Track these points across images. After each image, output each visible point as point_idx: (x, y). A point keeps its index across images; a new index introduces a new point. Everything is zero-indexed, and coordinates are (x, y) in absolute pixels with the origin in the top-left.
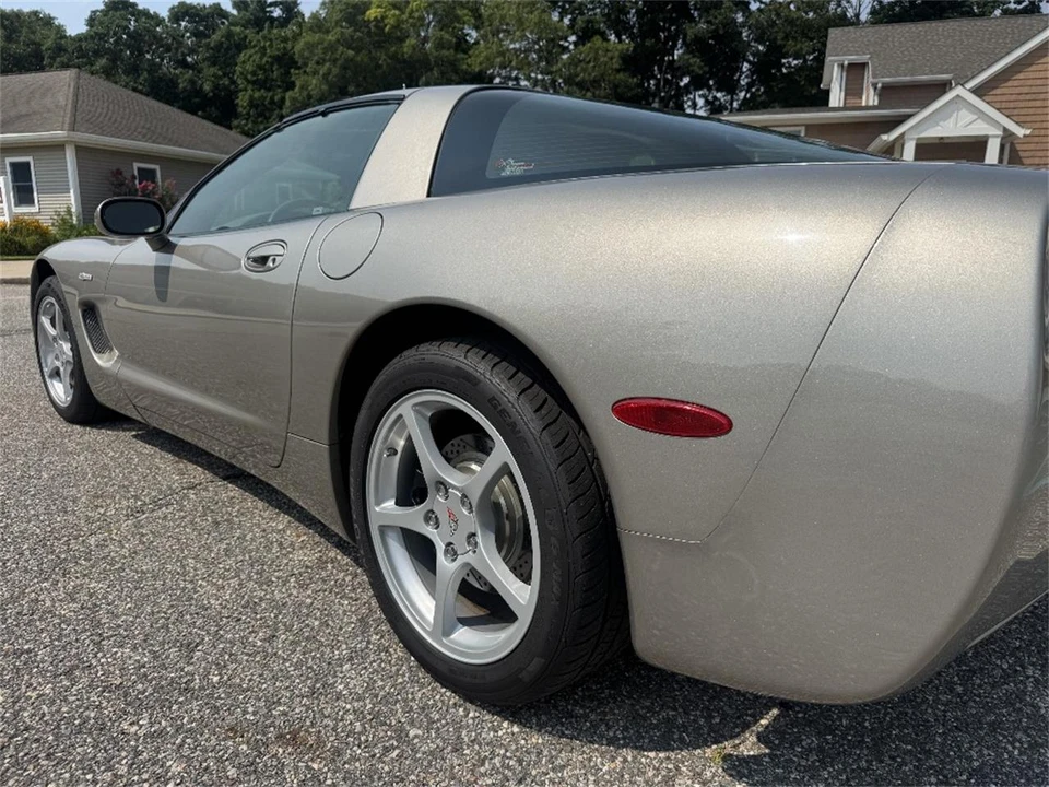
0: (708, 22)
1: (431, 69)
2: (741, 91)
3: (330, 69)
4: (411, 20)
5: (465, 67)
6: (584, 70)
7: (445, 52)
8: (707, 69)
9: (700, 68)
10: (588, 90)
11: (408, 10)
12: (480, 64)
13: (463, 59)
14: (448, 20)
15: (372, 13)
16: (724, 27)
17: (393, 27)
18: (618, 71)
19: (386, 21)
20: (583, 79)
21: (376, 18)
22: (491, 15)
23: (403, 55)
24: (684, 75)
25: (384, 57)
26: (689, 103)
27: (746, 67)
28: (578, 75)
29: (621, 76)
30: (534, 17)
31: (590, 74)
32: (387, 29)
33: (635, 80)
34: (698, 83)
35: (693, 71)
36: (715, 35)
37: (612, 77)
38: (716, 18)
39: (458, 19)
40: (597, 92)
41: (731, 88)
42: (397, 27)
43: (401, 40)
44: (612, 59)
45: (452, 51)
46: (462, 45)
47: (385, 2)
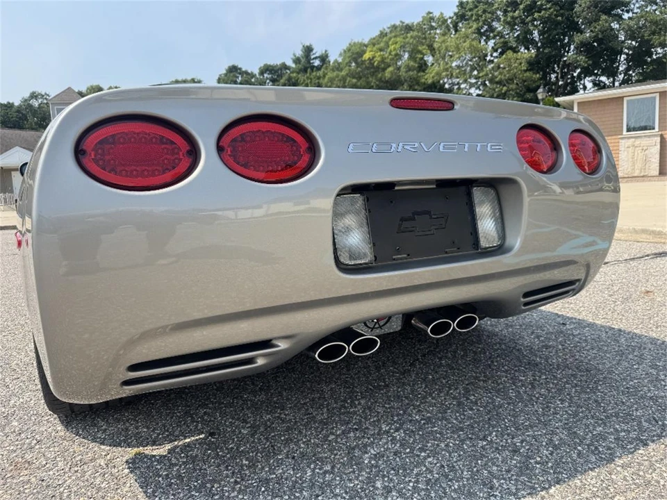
0: (591, 31)
1: (403, 84)
2: (620, 74)
4: (390, 57)
5: (423, 80)
6: (501, 73)
7: (411, 73)
8: (590, 62)
9: (586, 62)
10: (505, 85)
11: (389, 50)
12: (433, 77)
13: (423, 76)
14: (414, 53)
15: (367, 56)
16: (603, 33)
17: (379, 62)
18: (525, 71)
19: (375, 59)
20: (501, 79)
21: (369, 58)
22: (439, 47)
23: (385, 77)
24: (576, 68)
25: (374, 81)
26: (581, 86)
27: (623, 57)
28: (497, 77)
29: (528, 74)
30: (467, 44)
31: (505, 76)
32: (375, 64)
33: (538, 75)
34: (587, 72)
35: (580, 65)
36: (596, 39)
37: (521, 76)
38: (595, 28)
39: (420, 52)
40: (511, 86)
41: (612, 73)
42: (383, 61)
43: (384, 70)
44: (521, 64)
45: (415, 72)
46: (423, 67)
47: (375, 49)
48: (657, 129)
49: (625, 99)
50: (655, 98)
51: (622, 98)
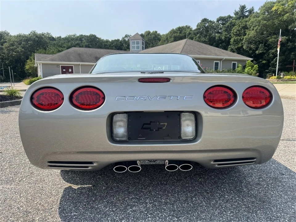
3: (257, 28)
4: (288, 8)
11: (288, 4)
15: (274, 9)
17: (281, 11)
19: (278, 10)
23: (284, 19)
42: (283, 10)
43: (283, 15)
47: (279, 4)
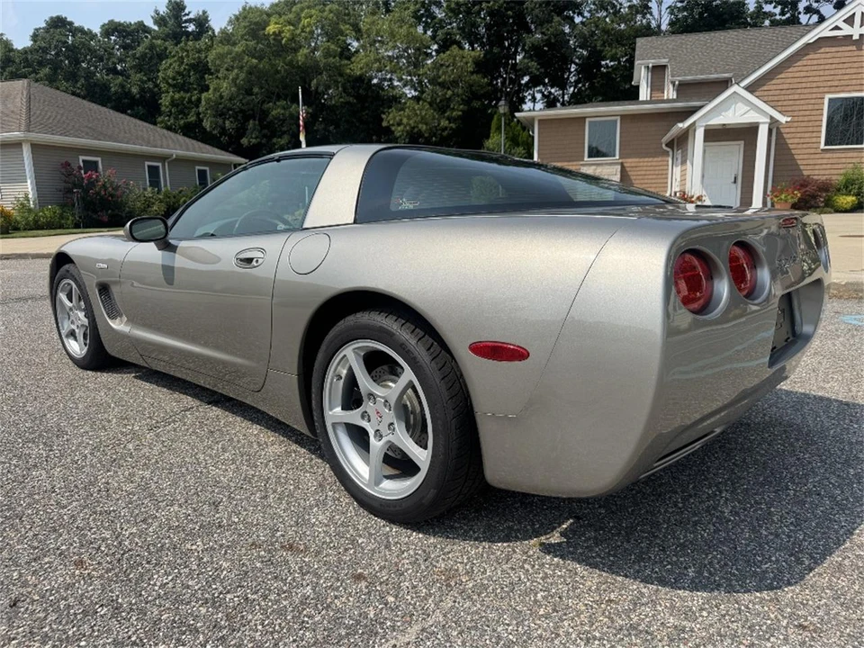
0: (543, 33)
1: (321, 74)
2: (570, 87)
3: (237, 75)
4: (303, 34)
5: (348, 71)
6: (444, 73)
7: (331, 60)
8: (543, 70)
9: (538, 70)
10: (449, 89)
11: (301, 26)
12: (361, 69)
13: (347, 65)
14: (333, 34)
15: (271, 29)
16: (555, 37)
17: (289, 40)
18: (472, 73)
19: (283, 35)
20: (445, 80)
21: (274, 33)
22: (368, 29)
23: (298, 62)
24: (525, 75)
25: (281, 64)
26: (530, 97)
27: (573, 67)
28: (440, 78)
29: (474, 77)
30: (403, 31)
31: (450, 76)
32: (283, 42)
33: (486, 80)
34: (535, 82)
35: (531, 72)
36: (548, 43)
37: (468, 79)
38: (548, 30)
39: (342, 33)
40: (456, 91)
41: (562, 85)
42: (292, 39)
43: (296, 50)
44: (467, 63)
45: (337, 58)
46: (346, 53)
47: (281, 20)
48: (617, 157)
49: (587, 120)
50: (616, 121)
51: (585, 118)
